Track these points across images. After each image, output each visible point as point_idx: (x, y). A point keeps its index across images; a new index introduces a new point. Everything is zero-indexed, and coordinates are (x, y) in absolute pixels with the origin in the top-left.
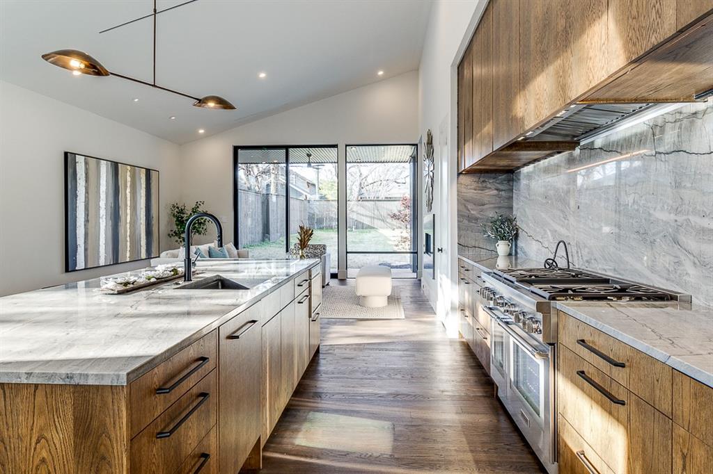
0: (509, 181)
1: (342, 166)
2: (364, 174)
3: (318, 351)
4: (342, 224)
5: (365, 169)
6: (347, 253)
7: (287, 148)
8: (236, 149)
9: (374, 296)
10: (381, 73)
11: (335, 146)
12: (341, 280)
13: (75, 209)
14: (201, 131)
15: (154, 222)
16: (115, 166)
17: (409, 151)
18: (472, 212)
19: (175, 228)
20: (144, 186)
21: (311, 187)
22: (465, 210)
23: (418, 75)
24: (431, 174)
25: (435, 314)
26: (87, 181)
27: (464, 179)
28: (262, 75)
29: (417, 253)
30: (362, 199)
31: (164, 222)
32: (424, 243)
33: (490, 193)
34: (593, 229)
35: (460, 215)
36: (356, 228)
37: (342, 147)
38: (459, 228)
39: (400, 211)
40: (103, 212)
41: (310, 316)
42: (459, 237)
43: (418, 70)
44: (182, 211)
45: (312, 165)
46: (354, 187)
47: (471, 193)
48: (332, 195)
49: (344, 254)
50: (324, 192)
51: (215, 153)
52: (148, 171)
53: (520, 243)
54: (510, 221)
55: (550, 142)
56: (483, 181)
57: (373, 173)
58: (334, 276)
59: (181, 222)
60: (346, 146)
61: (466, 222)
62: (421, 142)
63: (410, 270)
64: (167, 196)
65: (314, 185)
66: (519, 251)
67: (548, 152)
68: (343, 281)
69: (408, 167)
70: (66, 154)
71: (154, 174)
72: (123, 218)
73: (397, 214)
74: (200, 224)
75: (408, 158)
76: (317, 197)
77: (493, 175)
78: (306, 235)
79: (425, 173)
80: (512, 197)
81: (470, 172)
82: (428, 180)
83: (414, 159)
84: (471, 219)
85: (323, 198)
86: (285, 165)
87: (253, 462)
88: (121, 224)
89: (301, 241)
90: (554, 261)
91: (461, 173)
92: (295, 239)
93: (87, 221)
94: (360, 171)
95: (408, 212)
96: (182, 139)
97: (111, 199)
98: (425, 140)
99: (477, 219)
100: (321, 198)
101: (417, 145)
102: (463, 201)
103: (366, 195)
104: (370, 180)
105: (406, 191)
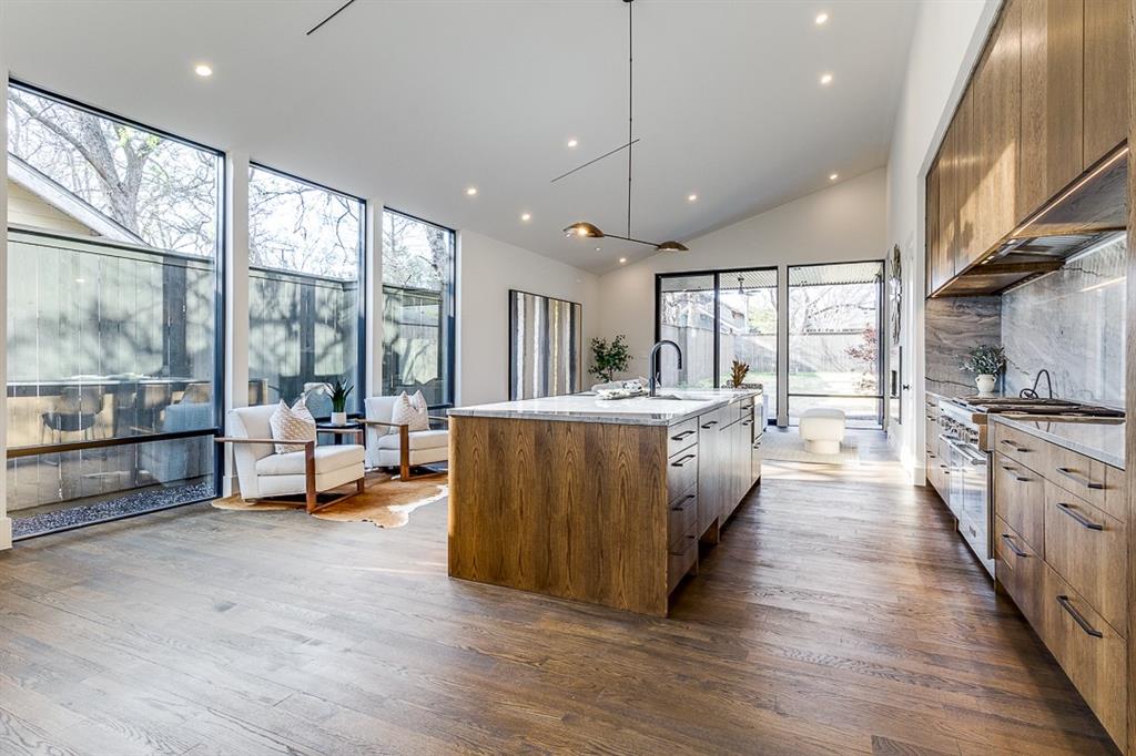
0: (995, 304)
1: (783, 289)
2: (812, 299)
3: (758, 482)
4: (783, 366)
5: (813, 292)
6: (788, 395)
7: (716, 273)
8: (658, 278)
9: (824, 440)
10: (834, 177)
11: (775, 268)
12: (781, 427)
13: (516, 344)
14: (623, 260)
15: (577, 357)
16: (546, 300)
17: (877, 267)
18: (945, 342)
19: (597, 364)
20: (569, 320)
21: (738, 318)
22: (935, 339)
23: (886, 171)
24: (898, 298)
25: (897, 460)
26: (525, 317)
27: (933, 304)
28: (693, 198)
29: (883, 397)
30: (809, 331)
31: (586, 358)
32: (891, 382)
33: (970, 319)
34: (1074, 355)
35: (929, 346)
36: (799, 370)
37: (782, 269)
38: (927, 360)
39: (861, 346)
40: (536, 346)
41: (753, 442)
42: (927, 370)
43: (885, 166)
44: (602, 346)
45: (745, 290)
46: (797, 315)
47: (944, 321)
48: (769, 326)
49: (784, 395)
50: (754, 324)
51: (635, 283)
52: (572, 304)
53: (1008, 378)
54: (996, 352)
55: (1026, 264)
56: (960, 306)
57: (826, 297)
58: (772, 422)
59: (600, 358)
60: (788, 267)
61: (936, 353)
62: (888, 258)
63: (876, 422)
64: (589, 330)
65: (742, 315)
66: (1007, 387)
67: (1026, 274)
68: (783, 428)
69: (875, 287)
70: (510, 291)
71: (577, 307)
72: (551, 352)
73: (858, 349)
74: (620, 359)
75: (874, 278)
76: (747, 329)
77: (974, 298)
78: (740, 370)
79: (892, 297)
80: (1000, 324)
81: (944, 295)
82: (895, 305)
83: (881, 279)
84: (941, 349)
85: (754, 331)
86: (713, 292)
87: (711, 537)
88: (551, 358)
89: (734, 377)
90: (1033, 392)
91: (930, 297)
92: (726, 375)
93: (525, 354)
94: (806, 294)
95: (875, 346)
96: (601, 270)
97: (543, 334)
98: (892, 257)
99: (951, 350)
100: (751, 331)
101: (883, 261)
102: (932, 330)
103: (814, 327)
104: (821, 306)
105: (872, 320)
